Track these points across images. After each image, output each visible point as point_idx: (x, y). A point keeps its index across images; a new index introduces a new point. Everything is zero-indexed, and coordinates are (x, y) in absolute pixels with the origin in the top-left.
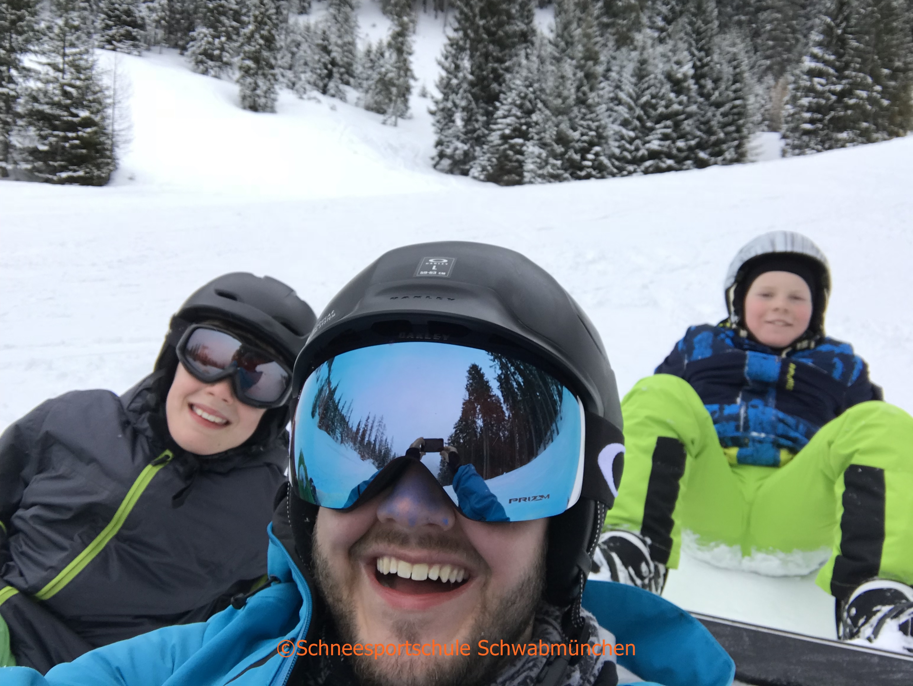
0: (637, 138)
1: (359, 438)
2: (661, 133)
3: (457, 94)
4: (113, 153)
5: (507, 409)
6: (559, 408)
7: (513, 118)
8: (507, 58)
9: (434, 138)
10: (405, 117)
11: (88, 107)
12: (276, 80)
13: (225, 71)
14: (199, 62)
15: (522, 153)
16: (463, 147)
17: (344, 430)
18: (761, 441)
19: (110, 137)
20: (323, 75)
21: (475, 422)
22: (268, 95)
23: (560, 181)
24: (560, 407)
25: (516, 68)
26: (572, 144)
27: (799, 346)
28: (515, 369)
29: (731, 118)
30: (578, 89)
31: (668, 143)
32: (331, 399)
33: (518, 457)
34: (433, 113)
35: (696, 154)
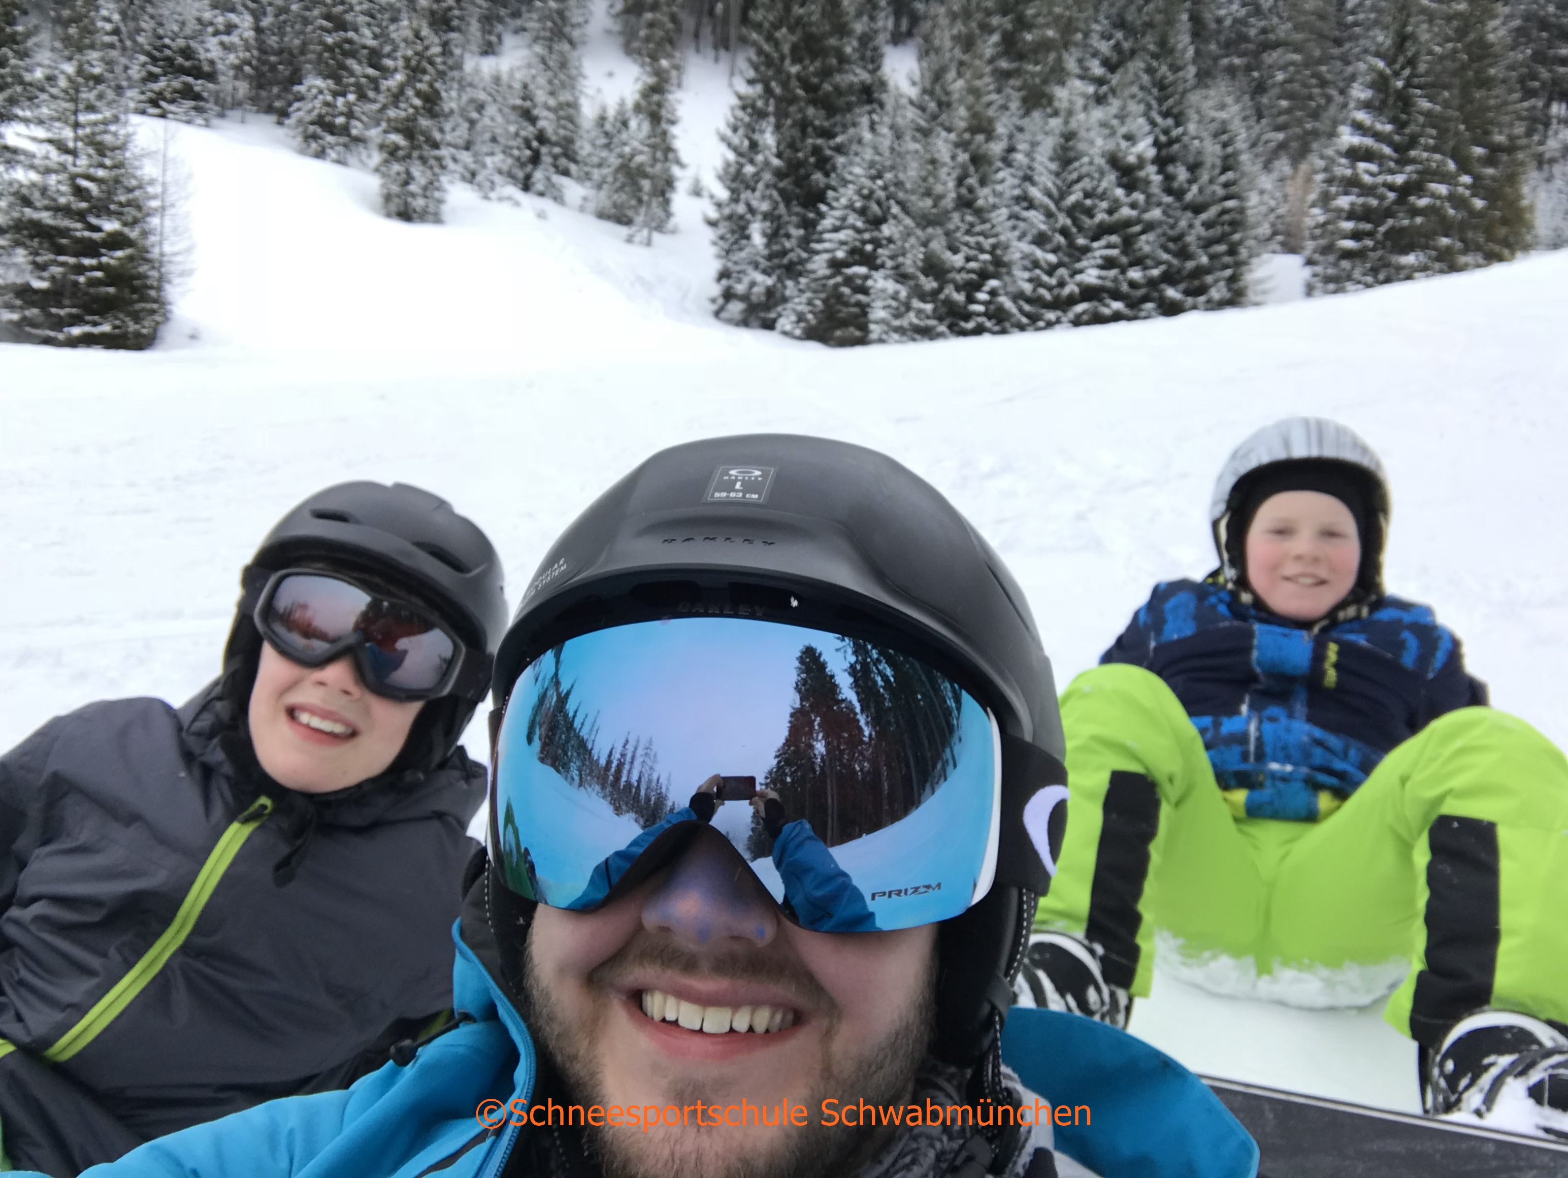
0: (1060, 264)
1: (611, 778)
2: (1101, 257)
3: (754, 190)
4: (162, 294)
5: (867, 723)
6: (955, 722)
7: (850, 232)
8: (838, 129)
9: (715, 266)
10: (664, 230)
11: (118, 215)
12: (443, 167)
13: (354, 153)
14: (310, 137)
15: (865, 291)
16: (765, 281)
17: (584, 764)
18: (1285, 779)
19: (157, 265)
20: (523, 159)
21: (811, 747)
22: (428, 193)
23: (932, 338)
24: (958, 719)
25: (855, 147)
26: (951, 275)
27: (1341, 615)
28: (880, 654)
29: (1217, 231)
30: (960, 181)
31: (1113, 273)
32: (561, 711)
33: (887, 807)
34: (712, 224)
35: (1161, 292)
